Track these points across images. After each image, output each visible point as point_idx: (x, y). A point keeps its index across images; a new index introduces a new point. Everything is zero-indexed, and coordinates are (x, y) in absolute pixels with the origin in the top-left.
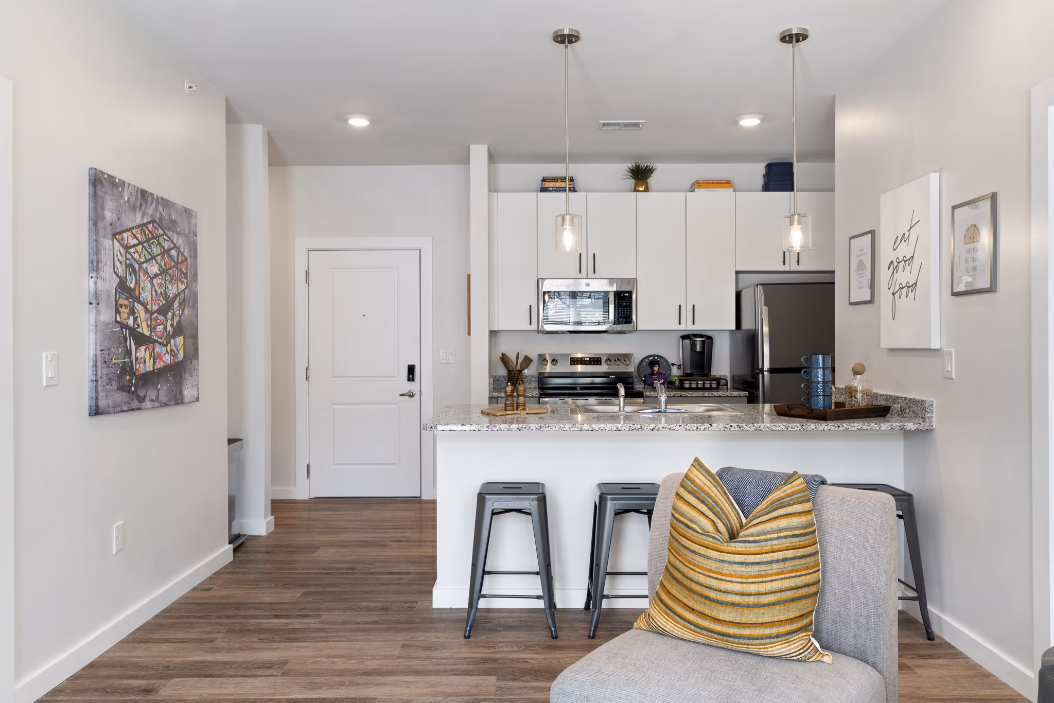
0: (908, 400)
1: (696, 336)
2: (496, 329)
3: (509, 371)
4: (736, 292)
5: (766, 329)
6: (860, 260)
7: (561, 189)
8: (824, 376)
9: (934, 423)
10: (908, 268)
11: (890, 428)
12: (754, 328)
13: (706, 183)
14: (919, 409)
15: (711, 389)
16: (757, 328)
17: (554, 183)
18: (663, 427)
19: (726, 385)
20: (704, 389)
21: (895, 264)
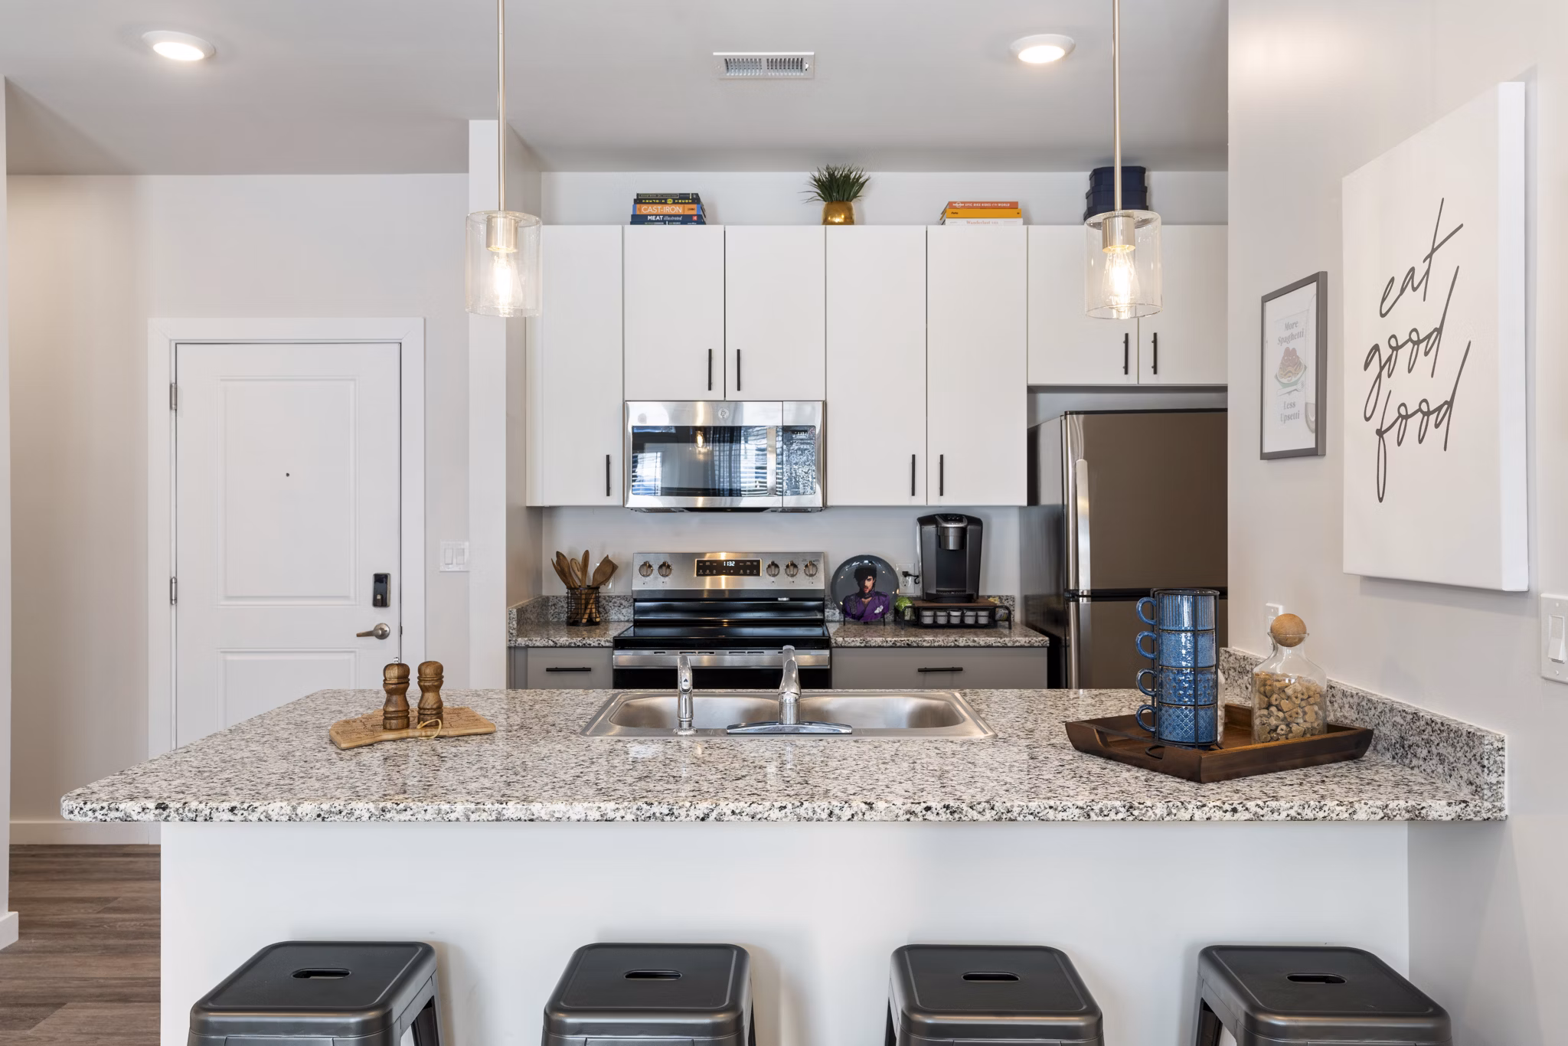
0: (1423, 723)
1: (948, 517)
2: (547, 503)
3: (571, 588)
4: (1028, 430)
5: (1083, 504)
6: (1287, 350)
7: (673, 218)
8: (1195, 651)
9: (1506, 801)
10: (1424, 363)
11: (1381, 815)
12: (1060, 502)
13: (969, 208)
14: (1459, 754)
15: (976, 626)
16: (1065, 503)
17: (659, 207)
18: (733, 812)
19: (1008, 618)
20: (962, 626)
21: (1385, 352)
